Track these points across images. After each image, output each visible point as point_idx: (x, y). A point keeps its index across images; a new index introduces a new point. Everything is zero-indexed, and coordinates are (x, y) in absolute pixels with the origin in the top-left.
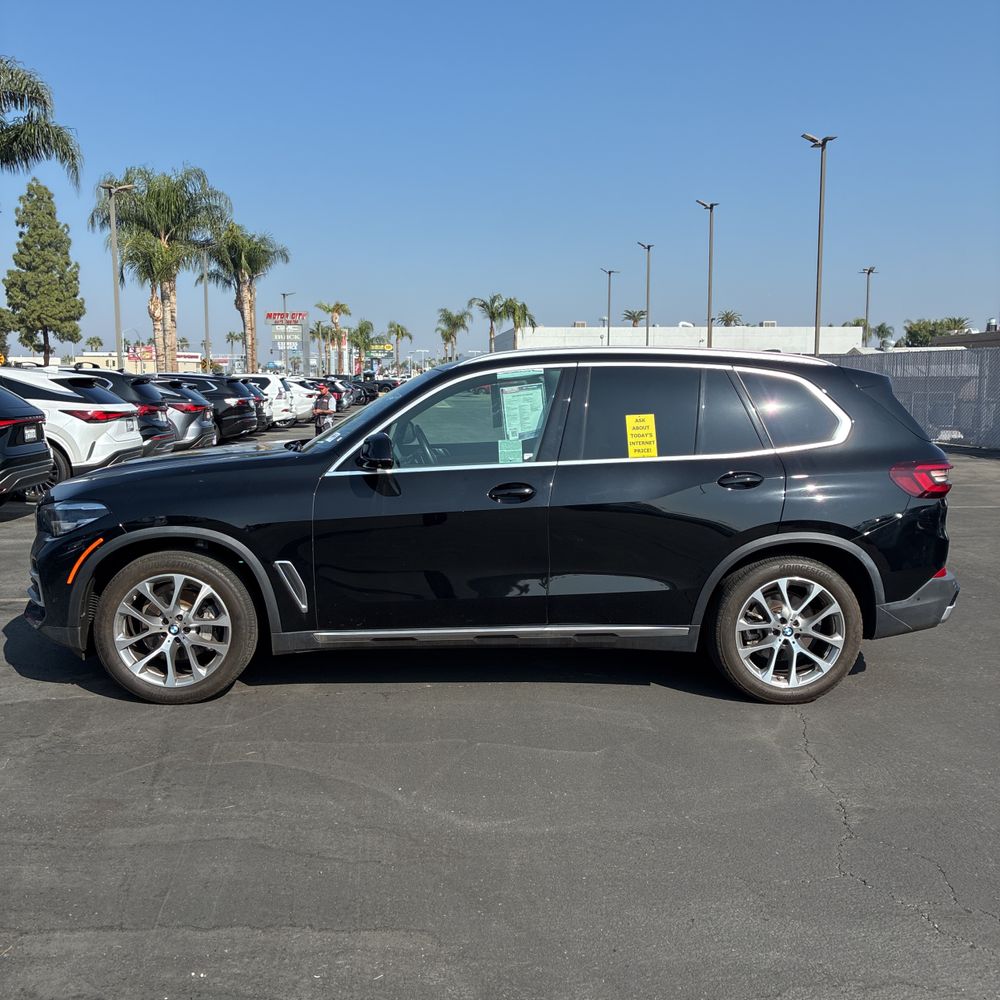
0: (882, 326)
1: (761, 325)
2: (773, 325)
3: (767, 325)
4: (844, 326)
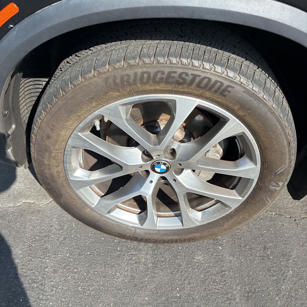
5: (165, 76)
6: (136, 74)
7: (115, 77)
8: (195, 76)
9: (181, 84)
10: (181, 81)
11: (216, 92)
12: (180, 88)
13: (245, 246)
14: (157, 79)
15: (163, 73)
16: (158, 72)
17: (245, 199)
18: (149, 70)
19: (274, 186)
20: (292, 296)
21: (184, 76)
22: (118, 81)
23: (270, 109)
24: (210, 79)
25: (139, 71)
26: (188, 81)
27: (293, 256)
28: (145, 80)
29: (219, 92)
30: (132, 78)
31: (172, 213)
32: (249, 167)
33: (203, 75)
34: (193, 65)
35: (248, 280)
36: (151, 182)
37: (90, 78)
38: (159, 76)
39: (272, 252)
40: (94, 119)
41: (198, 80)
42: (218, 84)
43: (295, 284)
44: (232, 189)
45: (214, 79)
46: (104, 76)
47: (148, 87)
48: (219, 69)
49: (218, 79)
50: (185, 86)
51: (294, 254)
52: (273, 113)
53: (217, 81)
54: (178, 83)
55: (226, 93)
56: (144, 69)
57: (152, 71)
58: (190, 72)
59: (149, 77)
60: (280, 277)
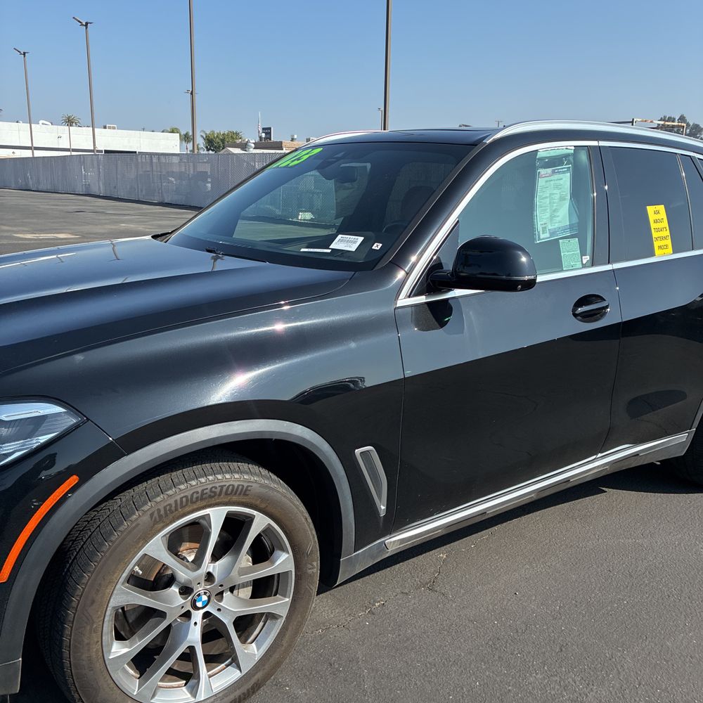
0: (187, 134)
1: (105, 127)
2: (114, 128)
3: (110, 128)
4: (163, 132)
5: (199, 495)
6: (176, 501)
7: (159, 510)
8: (222, 487)
9: (213, 497)
10: (213, 494)
11: (240, 494)
12: (213, 501)
13: (311, 673)
14: (194, 499)
15: (197, 492)
16: (193, 493)
17: (291, 598)
18: (186, 494)
19: (310, 569)
20: (378, 689)
21: (213, 489)
22: (162, 512)
23: (282, 494)
24: (233, 486)
25: (178, 498)
26: (218, 493)
27: (360, 657)
28: (184, 504)
29: (242, 493)
30: (174, 505)
31: (223, 665)
32: (284, 558)
33: (228, 484)
34: (226, 479)
35: (332, 699)
36: (196, 623)
37: (137, 519)
38: (195, 496)
39: (339, 664)
40: (134, 566)
41: (225, 489)
42: (240, 487)
43: (375, 678)
44: (275, 595)
45: (236, 484)
46: (149, 513)
47: (187, 509)
48: (237, 476)
49: (239, 483)
50: (216, 497)
51: (360, 655)
52: (285, 496)
53: (239, 485)
54: (211, 497)
55: (248, 493)
56: (182, 495)
57: (189, 494)
58: (217, 485)
59: (187, 501)
60: (358, 680)
